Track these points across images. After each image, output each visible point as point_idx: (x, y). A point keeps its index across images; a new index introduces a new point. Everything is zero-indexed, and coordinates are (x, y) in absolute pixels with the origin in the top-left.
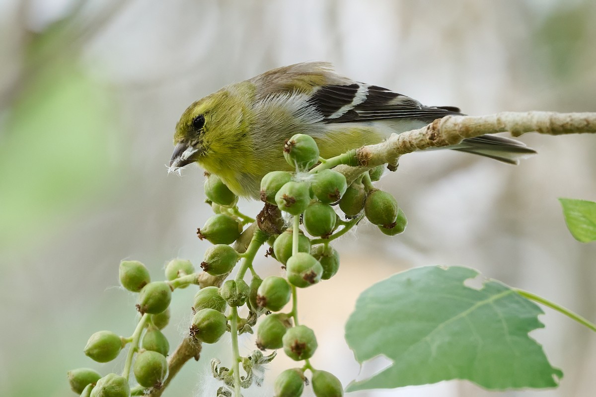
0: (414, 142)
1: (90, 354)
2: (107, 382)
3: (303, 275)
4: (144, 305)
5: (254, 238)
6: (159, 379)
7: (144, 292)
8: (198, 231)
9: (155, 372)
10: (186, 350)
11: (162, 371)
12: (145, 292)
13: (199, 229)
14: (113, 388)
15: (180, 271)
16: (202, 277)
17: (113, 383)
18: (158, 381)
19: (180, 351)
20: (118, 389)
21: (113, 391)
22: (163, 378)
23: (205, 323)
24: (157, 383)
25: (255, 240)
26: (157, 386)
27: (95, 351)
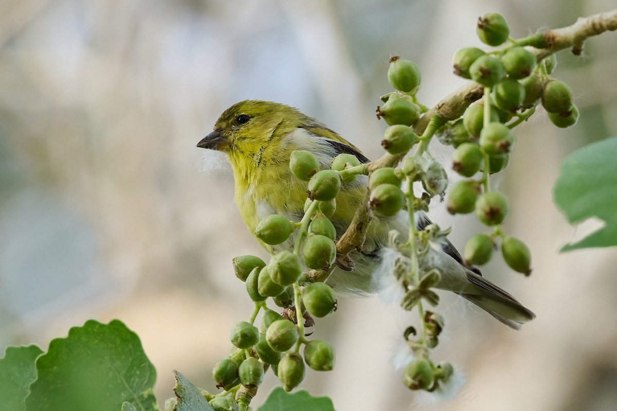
0: (604, 24)
1: (261, 236)
2: (282, 258)
3: (498, 144)
4: (315, 191)
5: (431, 123)
6: (328, 261)
7: (315, 178)
8: (377, 109)
9: (324, 254)
10: (350, 240)
11: (331, 254)
12: (317, 178)
13: (379, 107)
14: (287, 263)
15: (347, 163)
16: (372, 166)
17: (288, 259)
18: (327, 262)
19: (344, 242)
20: (292, 265)
21: (288, 266)
22: (332, 261)
23: (385, 197)
24: (326, 264)
25: (432, 125)
26: (326, 268)
27: (266, 233)
